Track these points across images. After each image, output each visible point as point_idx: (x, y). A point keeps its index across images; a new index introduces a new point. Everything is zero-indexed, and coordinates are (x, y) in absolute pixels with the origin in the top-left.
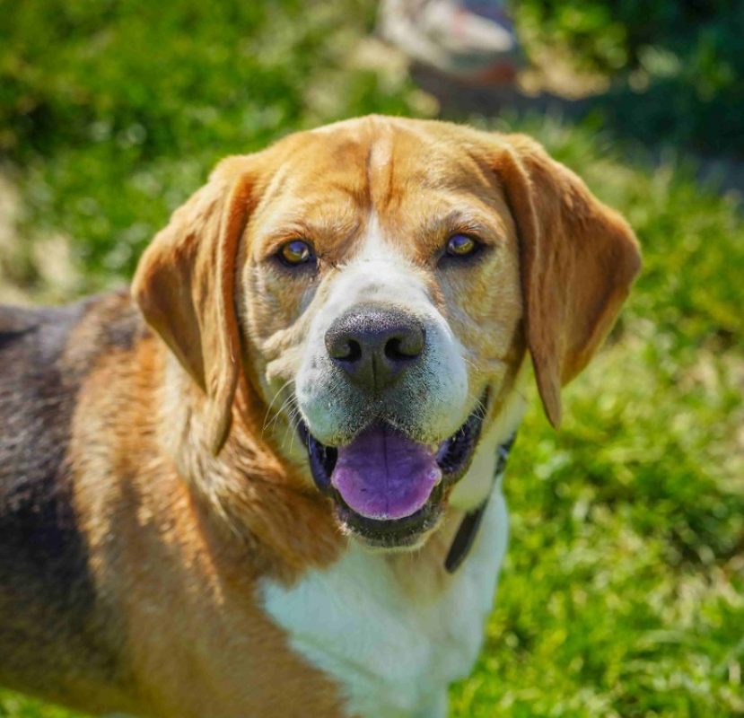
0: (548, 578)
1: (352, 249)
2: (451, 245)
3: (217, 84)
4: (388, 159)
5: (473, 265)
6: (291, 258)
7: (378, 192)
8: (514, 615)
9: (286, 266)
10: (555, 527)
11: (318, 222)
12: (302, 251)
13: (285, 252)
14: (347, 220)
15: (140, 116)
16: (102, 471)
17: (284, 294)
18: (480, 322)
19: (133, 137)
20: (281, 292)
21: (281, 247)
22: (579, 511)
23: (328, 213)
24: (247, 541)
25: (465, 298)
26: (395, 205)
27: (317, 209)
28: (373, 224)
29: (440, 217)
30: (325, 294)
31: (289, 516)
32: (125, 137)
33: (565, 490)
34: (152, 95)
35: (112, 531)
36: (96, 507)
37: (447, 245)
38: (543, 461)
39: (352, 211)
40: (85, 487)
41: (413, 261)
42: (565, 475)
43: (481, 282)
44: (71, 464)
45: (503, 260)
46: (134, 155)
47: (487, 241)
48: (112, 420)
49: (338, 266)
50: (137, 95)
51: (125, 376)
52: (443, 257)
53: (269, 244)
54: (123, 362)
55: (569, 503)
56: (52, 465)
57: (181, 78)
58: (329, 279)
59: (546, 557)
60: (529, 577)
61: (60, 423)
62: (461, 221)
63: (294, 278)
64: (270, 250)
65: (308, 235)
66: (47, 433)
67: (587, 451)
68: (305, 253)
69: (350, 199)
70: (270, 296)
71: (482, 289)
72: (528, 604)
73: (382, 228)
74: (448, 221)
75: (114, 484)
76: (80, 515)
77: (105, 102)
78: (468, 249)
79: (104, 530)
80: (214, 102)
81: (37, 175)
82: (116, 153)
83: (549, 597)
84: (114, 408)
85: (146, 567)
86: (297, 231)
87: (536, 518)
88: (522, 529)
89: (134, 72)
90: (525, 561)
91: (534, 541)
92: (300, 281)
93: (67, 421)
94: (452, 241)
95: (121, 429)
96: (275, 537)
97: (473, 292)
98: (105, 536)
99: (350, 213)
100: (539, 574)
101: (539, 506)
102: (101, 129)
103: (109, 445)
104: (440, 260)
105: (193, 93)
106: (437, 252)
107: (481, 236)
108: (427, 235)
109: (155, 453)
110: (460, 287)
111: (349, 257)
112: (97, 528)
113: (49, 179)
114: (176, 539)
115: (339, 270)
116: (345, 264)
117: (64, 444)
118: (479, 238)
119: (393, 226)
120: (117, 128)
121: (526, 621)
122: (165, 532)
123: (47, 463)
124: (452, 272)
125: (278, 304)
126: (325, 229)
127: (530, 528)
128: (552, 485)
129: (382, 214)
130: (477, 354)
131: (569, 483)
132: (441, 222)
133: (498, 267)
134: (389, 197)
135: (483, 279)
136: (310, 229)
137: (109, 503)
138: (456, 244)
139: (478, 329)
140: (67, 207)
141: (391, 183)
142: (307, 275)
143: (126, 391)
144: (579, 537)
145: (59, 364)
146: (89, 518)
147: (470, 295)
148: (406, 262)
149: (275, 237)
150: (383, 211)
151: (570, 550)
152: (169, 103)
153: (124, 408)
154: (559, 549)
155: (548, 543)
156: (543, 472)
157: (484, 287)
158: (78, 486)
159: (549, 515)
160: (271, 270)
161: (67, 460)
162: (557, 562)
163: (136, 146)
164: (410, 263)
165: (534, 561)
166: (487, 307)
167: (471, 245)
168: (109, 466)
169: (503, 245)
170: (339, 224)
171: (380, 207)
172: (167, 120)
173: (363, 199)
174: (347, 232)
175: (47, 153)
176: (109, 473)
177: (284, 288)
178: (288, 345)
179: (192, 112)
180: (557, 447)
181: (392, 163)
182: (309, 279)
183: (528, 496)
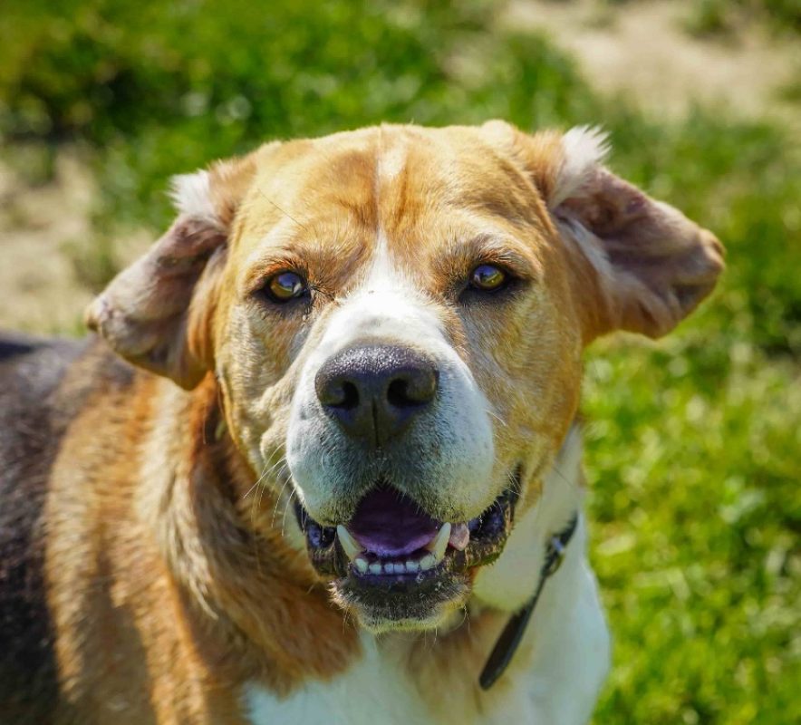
0: (736, 642)
1: (355, 277)
2: (477, 277)
3: (337, 49)
4: (400, 167)
5: (503, 301)
6: (279, 294)
7: (388, 207)
8: (695, 684)
9: (274, 302)
10: (745, 581)
11: (313, 245)
12: (294, 284)
13: (273, 287)
14: (347, 242)
15: (244, 86)
16: (75, 537)
17: (272, 336)
18: (511, 374)
19: (235, 110)
20: (269, 335)
21: (269, 280)
22: (773, 562)
23: (324, 233)
24: (231, 638)
25: (495, 342)
26: (410, 222)
27: (311, 230)
28: (381, 247)
29: (463, 240)
30: (320, 334)
31: (285, 612)
32: (227, 113)
33: (757, 537)
34: (259, 61)
35: (83, 610)
36: (68, 577)
37: (471, 276)
38: (731, 501)
39: (353, 230)
40: (57, 553)
41: (428, 294)
42: (756, 518)
43: (512, 323)
44: (45, 524)
45: (540, 298)
46: (236, 133)
47: (521, 274)
48: (93, 474)
49: (336, 299)
50: (240, 61)
51: (116, 421)
52: (466, 289)
53: (253, 277)
54: (119, 403)
55: (761, 552)
56: (26, 522)
57: (294, 41)
58: (326, 316)
59: (732, 619)
60: (712, 642)
61: (40, 472)
62: (488, 247)
63: (284, 317)
64: (254, 283)
65: (301, 262)
66: (23, 485)
67: (784, 490)
68: (298, 287)
69: (350, 216)
70: (256, 341)
71: (517, 334)
72: (711, 673)
73: (392, 252)
74: (473, 245)
75: (87, 553)
76: (51, 586)
77: (201, 69)
78: (497, 281)
79: (74, 607)
80: (334, 69)
81: (117, 156)
82: (215, 130)
83: (737, 665)
84: (97, 460)
85: (119, 657)
86: (286, 259)
87: (720, 570)
88: (704, 583)
89: (235, 33)
90: (707, 621)
91: (719, 598)
92: (290, 321)
93: (47, 470)
94: (477, 272)
95: (101, 486)
96: (265, 636)
97: (503, 335)
98: (75, 614)
99: (352, 233)
100: (724, 638)
101: (726, 555)
102: (196, 103)
103: (88, 504)
104: (463, 293)
105: (308, 58)
106: (459, 282)
107: (513, 266)
108: (446, 260)
109: (134, 521)
110: (487, 328)
111: (350, 289)
112: (67, 605)
113: (133, 162)
114: (153, 625)
115: (338, 304)
116: (344, 295)
117: (39, 499)
118: (511, 270)
119: (405, 248)
120: (216, 101)
121: (708, 693)
122: (142, 616)
123: (20, 519)
124: (476, 309)
125: (266, 351)
126: (321, 252)
127: (713, 582)
128: (741, 530)
129: (392, 233)
130: (506, 416)
131: (761, 529)
132: (465, 247)
133: (535, 305)
134: (401, 212)
135: (516, 320)
136: (303, 254)
137: (82, 575)
138: (482, 276)
139: (509, 383)
140: (154, 195)
141: (403, 195)
142: (300, 313)
143: (114, 440)
144: (774, 594)
145: (51, 401)
146: (60, 591)
147: (501, 337)
148: (419, 293)
149: (260, 268)
150: (394, 230)
151: (762, 609)
152: (279, 71)
153: (109, 462)
154: (749, 608)
155: (736, 601)
156: (729, 514)
157: (518, 331)
158: (50, 551)
159: (738, 567)
160: (256, 307)
161: (42, 519)
162: (747, 623)
163: (238, 122)
164: (424, 296)
165: (719, 622)
166: (521, 356)
167: (501, 277)
168: (83, 529)
169: (541, 281)
170: (338, 247)
171: (391, 224)
172: (276, 92)
173: (366, 216)
174: (348, 256)
175: (130, 130)
176: (84, 538)
177: (271, 329)
178: (277, 405)
179: (306, 82)
180: (747, 484)
181: (406, 172)
182: (302, 316)
183: (712, 544)
